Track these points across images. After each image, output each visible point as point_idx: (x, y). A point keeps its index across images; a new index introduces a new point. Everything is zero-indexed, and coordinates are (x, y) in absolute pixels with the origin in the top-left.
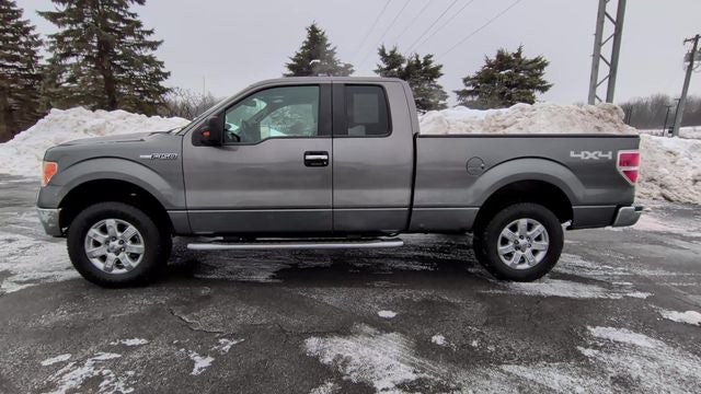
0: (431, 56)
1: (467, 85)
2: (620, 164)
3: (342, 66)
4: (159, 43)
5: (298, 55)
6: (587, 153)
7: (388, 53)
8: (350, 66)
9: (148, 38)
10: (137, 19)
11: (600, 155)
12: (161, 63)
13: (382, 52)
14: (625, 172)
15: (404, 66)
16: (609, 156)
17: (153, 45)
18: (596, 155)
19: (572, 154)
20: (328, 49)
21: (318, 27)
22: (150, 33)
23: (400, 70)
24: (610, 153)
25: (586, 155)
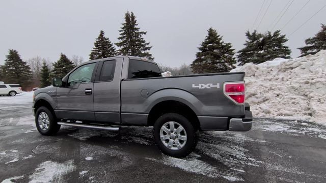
0: (278, 31)
1: (307, 44)
2: (226, 91)
3: (225, 44)
4: (151, 47)
5: (203, 43)
6: (203, 85)
7: (251, 34)
8: (229, 44)
9: (147, 46)
10: (143, 40)
11: (212, 85)
12: (151, 55)
13: (248, 34)
14: (231, 96)
15: (261, 39)
16: (218, 86)
17: (149, 48)
18: (209, 86)
19: (194, 86)
20: (219, 38)
21: (213, 29)
22: (148, 44)
23: (258, 42)
24: (218, 84)
25: (202, 86)
